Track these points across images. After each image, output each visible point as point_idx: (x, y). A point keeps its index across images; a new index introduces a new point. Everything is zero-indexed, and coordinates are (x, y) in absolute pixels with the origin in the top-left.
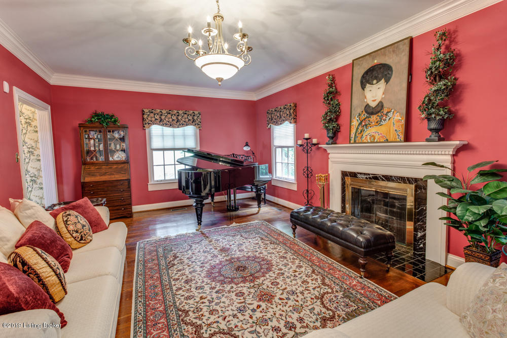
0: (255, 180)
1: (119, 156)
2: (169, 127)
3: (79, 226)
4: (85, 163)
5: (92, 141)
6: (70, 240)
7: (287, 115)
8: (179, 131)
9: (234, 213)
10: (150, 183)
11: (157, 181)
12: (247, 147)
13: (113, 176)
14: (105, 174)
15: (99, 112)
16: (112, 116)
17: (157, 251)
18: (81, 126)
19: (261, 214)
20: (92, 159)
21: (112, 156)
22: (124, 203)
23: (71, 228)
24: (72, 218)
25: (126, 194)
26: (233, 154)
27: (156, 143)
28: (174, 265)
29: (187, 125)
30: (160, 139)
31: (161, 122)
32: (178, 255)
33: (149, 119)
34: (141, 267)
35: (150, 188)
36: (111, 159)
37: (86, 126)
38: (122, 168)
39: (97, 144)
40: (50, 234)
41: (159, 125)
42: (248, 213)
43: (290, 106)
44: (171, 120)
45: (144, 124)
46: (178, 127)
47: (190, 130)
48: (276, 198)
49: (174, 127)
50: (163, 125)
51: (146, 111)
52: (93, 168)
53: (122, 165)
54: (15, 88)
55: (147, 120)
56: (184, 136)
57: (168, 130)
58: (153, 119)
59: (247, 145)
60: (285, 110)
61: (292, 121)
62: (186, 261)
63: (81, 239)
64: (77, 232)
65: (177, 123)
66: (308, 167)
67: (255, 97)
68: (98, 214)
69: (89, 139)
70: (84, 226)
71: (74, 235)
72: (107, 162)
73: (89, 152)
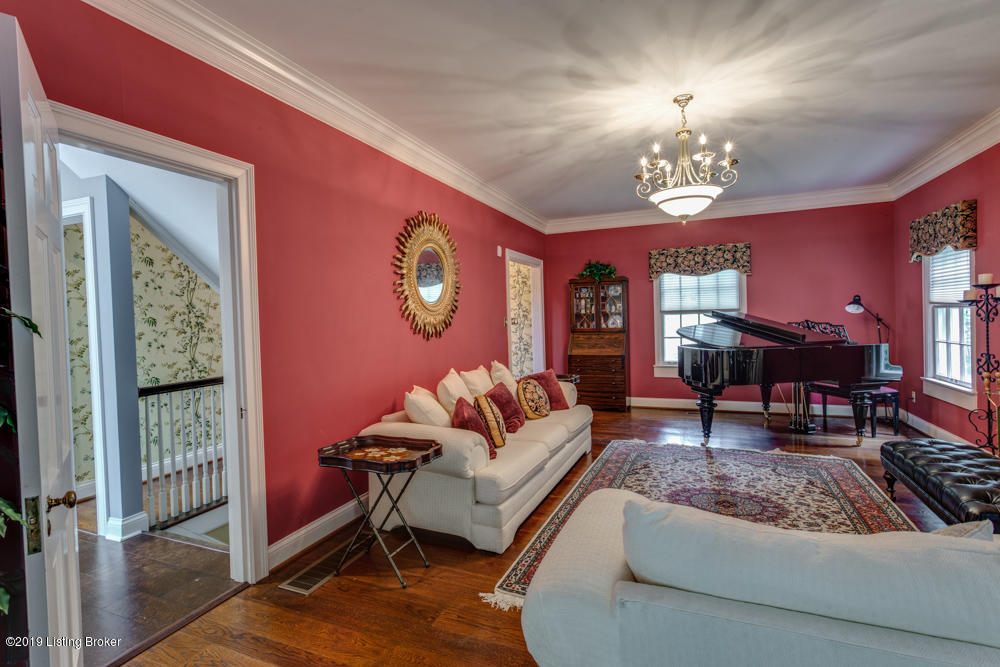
0: (866, 377)
1: (616, 322)
2: (690, 275)
3: (536, 397)
4: (574, 331)
5: (583, 302)
6: (526, 408)
7: (950, 230)
8: (708, 280)
9: (803, 437)
10: (656, 365)
11: (669, 363)
12: (856, 306)
13: (603, 350)
14: (594, 347)
15: (593, 262)
16: (607, 266)
17: (628, 455)
18: (572, 282)
19: (864, 449)
20: (582, 325)
21: (606, 321)
22: (616, 390)
23: (528, 396)
24: (530, 387)
25: (619, 377)
26: (807, 321)
27: (669, 301)
28: (637, 473)
29: (722, 269)
30: (676, 295)
31: (677, 268)
32: (650, 465)
33: (658, 264)
34: (599, 465)
35: (658, 374)
36: (604, 326)
37: (577, 284)
38: (616, 338)
39: (589, 306)
40: (507, 396)
41: (672, 272)
42: (831, 443)
43: (956, 208)
44: (692, 263)
45: (651, 273)
46: (706, 274)
47: (729, 277)
48: (933, 427)
49: (697, 274)
50: (679, 273)
51: (654, 252)
52: (582, 337)
53: (617, 336)
54: (507, 250)
55: (655, 267)
56: (718, 289)
57: (689, 281)
58: (664, 264)
59: (857, 301)
60: (945, 218)
61: (958, 245)
62: (655, 473)
63: (536, 410)
64: (533, 401)
65: (703, 267)
66: (988, 355)
67: (890, 193)
68: (560, 389)
69: (580, 298)
70: (540, 397)
71: (530, 403)
72: (599, 330)
73: (579, 316)
